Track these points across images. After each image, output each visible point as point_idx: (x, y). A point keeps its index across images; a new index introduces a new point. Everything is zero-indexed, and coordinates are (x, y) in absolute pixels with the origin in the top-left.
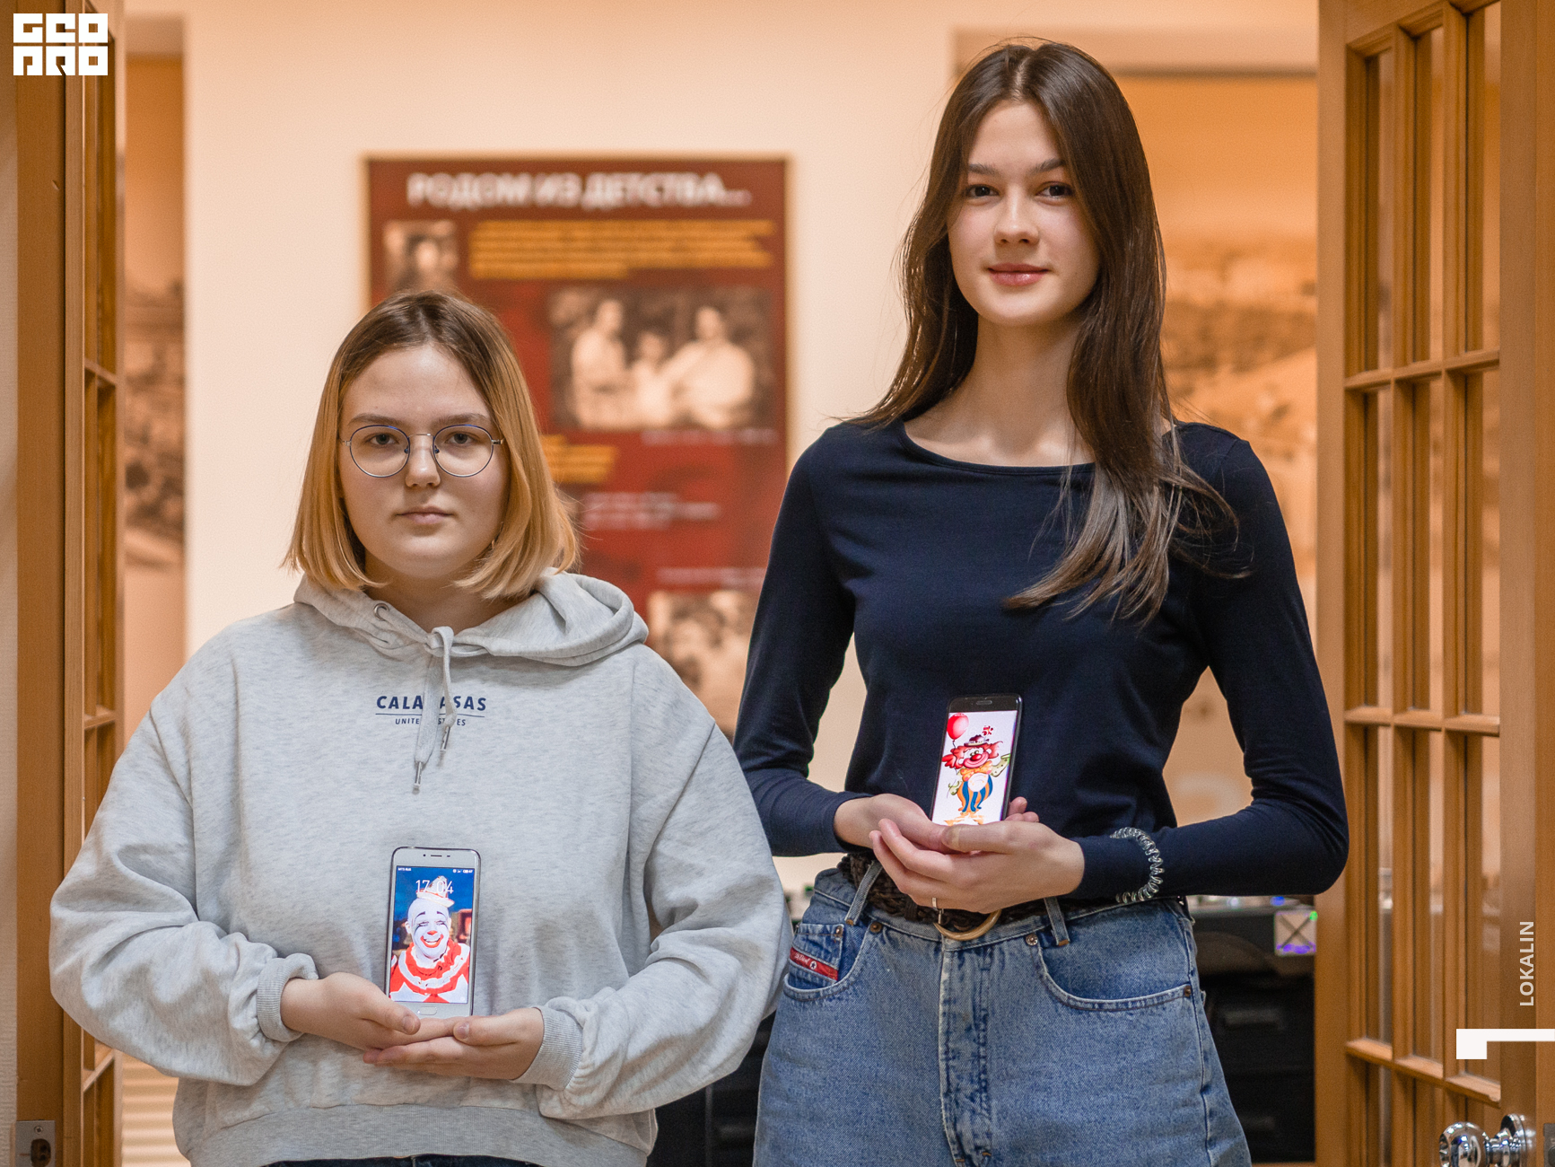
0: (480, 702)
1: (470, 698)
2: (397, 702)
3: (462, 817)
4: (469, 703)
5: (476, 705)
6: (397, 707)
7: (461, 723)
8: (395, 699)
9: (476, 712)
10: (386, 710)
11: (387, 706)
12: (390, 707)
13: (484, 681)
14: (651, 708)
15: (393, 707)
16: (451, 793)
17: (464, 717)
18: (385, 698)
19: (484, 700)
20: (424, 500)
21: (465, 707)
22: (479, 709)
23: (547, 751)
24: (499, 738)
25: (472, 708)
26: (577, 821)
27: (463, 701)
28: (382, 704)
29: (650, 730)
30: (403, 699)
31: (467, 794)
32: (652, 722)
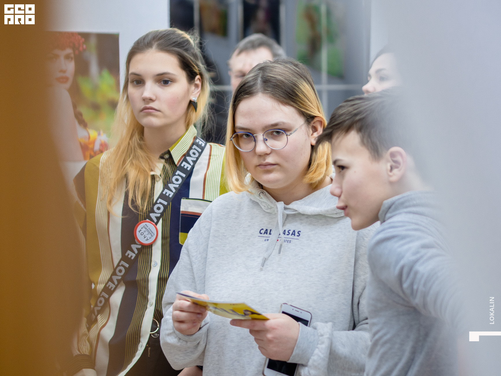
0: (298, 233)
1: (294, 231)
2: (267, 232)
3: (281, 283)
4: (293, 233)
5: (296, 234)
6: (267, 234)
7: (289, 242)
8: (267, 230)
9: (296, 237)
10: (262, 235)
11: (263, 233)
12: (264, 234)
13: (301, 223)
14: (365, 238)
15: (265, 234)
16: (278, 272)
17: (291, 239)
18: (263, 229)
19: (300, 232)
20: (265, 160)
21: (292, 235)
22: (297, 236)
23: (320, 256)
24: (302, 249)
25: (295, 235)
26: (326, 287)
27: (291, 232)
28: (261, 232)
29: (363, 248)
30: (270, 230)
31: (285, 273)
32: (365, 245)
